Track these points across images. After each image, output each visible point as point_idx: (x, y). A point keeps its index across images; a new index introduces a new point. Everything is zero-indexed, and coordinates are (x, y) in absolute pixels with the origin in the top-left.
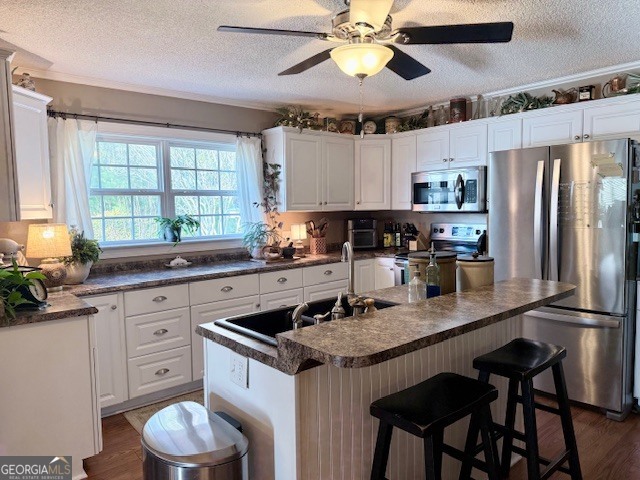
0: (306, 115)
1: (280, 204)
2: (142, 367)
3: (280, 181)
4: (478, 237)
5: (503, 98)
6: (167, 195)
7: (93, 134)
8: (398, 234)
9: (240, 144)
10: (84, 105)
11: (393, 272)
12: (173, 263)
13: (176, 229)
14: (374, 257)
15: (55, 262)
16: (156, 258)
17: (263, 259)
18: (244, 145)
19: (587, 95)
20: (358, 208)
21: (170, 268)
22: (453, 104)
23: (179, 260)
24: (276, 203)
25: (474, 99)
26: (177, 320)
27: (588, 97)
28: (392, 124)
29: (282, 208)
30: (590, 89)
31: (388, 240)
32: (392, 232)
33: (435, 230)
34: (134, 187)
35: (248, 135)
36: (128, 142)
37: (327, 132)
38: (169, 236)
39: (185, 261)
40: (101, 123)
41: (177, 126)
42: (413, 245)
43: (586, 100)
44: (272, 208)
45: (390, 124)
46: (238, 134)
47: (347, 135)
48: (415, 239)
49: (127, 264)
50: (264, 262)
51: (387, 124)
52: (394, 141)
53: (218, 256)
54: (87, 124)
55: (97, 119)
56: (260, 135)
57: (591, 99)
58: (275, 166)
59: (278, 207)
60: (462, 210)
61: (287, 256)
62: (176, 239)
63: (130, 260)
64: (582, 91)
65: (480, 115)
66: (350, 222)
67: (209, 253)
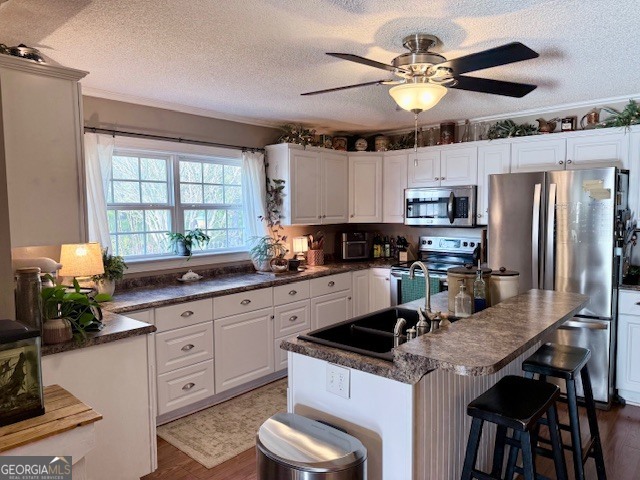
0: (306, 132)
1: (284, 217)
2: (171, 383)
3: (285, 195)
4: (473, 249)
5: (488, 123)
6: (177, 210)
7: (110, 149)
8: (387, 246)
9: (246, 159)
10: (101, 120)
11: (388, 282)
12: (185, 277)
13: (187, 243)
14: (369, 267)
15: (88, 280)
16: (168, 273)
17: (270, 271)
18: (250, 161)
19: (568, 126)
20: (351, 221)
21: (182, 283)
22: (443, 127)
23: (191, 275)
24: (280, 217)
25: (462, 123)
26: (203, 334)
27: (570, 127)
28: (382, 142)
29: (286, 222)
30: (572, 120)
31: (378, 251)
32: (382, 244)
33: (424, 242)
34: (145, 200)
35: (253, 150)
36: (140, 156)
37: (323, 149)
38: (181, 250)
39: (196, 275)
40: (118, 138)
41: (189, 141)
42: (403, 257)
43: (568, 130)
44: (275, 221)
45: (380, 142)
46: (244, 149)
47: (340, 151)
48: (404, 250)
49: (142, 279)
50: (273, 275)
51: (377, 142)
52: (386, 158)
53: (225, 269)
54: (105, 138)
55: (114, 133)
56: (262, 150)
57: (572, 130)
58: (278, 182)
59: (281, 220)
60: (453, 224)
61: (292, 267)
62: (187, 253)
63: (145, 275)
64: (564, 121)
65: (468, 137)
66: (344, 235)
67: (216, 267)
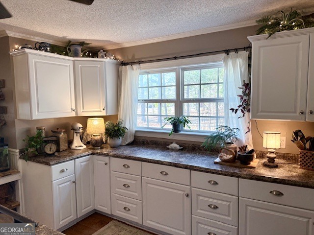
10: (136, 57)
12: (171, 146)
23: (175, 145)
26: (134, 182)
35: (236, 50)
40: (142, 65)
46: (227, 52)
55: (139, 63)
